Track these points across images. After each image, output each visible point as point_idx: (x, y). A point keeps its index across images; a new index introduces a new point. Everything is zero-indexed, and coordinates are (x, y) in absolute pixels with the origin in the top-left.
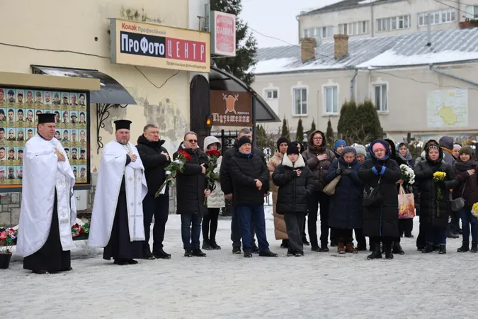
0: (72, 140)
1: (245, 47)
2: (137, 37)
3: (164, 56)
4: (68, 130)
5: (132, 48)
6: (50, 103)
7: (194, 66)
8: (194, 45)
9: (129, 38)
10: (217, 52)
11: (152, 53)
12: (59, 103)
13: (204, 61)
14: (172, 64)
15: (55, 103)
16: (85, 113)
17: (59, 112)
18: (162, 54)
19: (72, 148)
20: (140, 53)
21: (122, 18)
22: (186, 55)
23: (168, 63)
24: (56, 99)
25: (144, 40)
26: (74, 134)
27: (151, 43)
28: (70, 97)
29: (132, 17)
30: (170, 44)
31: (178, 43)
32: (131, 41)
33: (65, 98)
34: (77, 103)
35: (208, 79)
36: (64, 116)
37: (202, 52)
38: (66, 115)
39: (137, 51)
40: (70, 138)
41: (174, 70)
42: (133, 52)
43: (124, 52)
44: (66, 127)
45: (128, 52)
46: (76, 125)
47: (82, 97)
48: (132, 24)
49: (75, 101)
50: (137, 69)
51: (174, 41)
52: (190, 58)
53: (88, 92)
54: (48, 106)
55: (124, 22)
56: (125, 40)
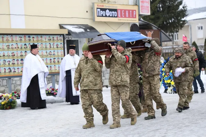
0: (57, 55)
1: (183, 9)
2: (104, 10)
3: (117, 17)
4: (55, 51)
5: (102, 15)
6: (47, 40)
7: (131, 20)
8: (131, 11)
9: (101, 10)
10: (141, 13)
11: (111, 16)
12: (51, 40)
13: (135, 17)
14: (120, 20)
15: (49, 40)
16: (63, 43)
17: (51, 43)
18: (116, 16)
19: (57, 58)
20: (106, 16)
21: (99, 2)
22: (127, 16)
23: (119, 20)
24: (49, 38)
25: (107, 11)
26: (58, 52)
27: (111, 12)
28: (55, 37)
29: (103, 2)
30: (119, 11)
31: (123, 11)
32: (102, 11)
33: (53, 38)
34: (58, 39)
35: (138, 25)
36: (53, 45)
37: (134, 14)
38: (54, 44)
39: (104, 15)
40: (56, 54)
41: (122, 23)
42: (102, 16)
43: (99, 16)
44: (54, 49)
45: (100, 16)
46: (59, 48)
47: (61, 37)
48: (102, 4)
49: (58, 38)
50: (105, 23)
51: (121, 10)
52: (129, 17)
53: (63, 35)
54: (46, 41)
55: (98, 4)
56: (99, 11)
